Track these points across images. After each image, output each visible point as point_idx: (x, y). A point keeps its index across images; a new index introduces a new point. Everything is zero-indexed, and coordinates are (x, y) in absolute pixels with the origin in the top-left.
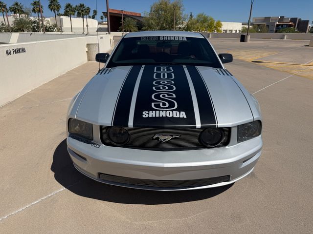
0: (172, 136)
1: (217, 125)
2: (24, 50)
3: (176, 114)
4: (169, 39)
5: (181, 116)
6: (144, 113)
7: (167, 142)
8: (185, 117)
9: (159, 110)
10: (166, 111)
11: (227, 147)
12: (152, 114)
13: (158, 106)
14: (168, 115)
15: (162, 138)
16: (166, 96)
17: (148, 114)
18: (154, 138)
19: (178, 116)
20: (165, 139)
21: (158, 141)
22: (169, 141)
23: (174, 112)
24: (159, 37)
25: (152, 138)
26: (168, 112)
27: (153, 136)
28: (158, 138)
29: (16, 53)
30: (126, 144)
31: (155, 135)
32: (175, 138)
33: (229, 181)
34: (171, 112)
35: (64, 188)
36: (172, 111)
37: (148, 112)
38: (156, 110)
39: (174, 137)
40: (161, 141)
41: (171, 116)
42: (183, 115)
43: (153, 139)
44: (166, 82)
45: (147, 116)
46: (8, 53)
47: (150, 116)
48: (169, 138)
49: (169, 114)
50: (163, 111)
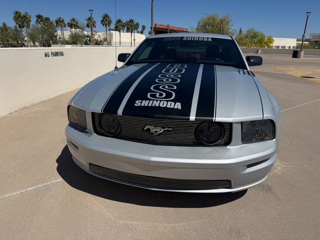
0: (164, 128)
1: (214, 118)
2: (62, 54)
3: (171, 105)
4: (193, 39)
5: (176, 107)
6: (137, 102)
7: (159, 135)
8: (180, 108)
9: (153, 100)
10: (161, 101)
11: (228, 147)
12: (145, 103)
13: (154, 96)
14: (161, 105)
15: (153, 129)
16: (167, 87)
17: (141, 103)
18: (145, 129)
19: (172, 107)
20: (157, 132)
21: (150, 133)
22: (161, 133)
23: (169, 103)
24: (183, 38)
25: (143, 129)
26: (162, 102)
27: (144, 127)
28: (149, 130)
29: (54, 55)
30: (118, 134)
31: (145, 126)
32: (168, 131)
33: (230, 188)
34: (166, 103)
35: (62, 179)
36: (167, 101)
37: (141, 101)
38: (150, 100)
39: (166, 129)
40: (152, 134)
41: (165, 106)
42: (178, 106)
43: (144, 131)
44: (172, 76)
45: (139, 104)
46: (46, 55)
47: (143, 105)
48: (160, 130)
49: (163, 104)
50: (157, 101)
